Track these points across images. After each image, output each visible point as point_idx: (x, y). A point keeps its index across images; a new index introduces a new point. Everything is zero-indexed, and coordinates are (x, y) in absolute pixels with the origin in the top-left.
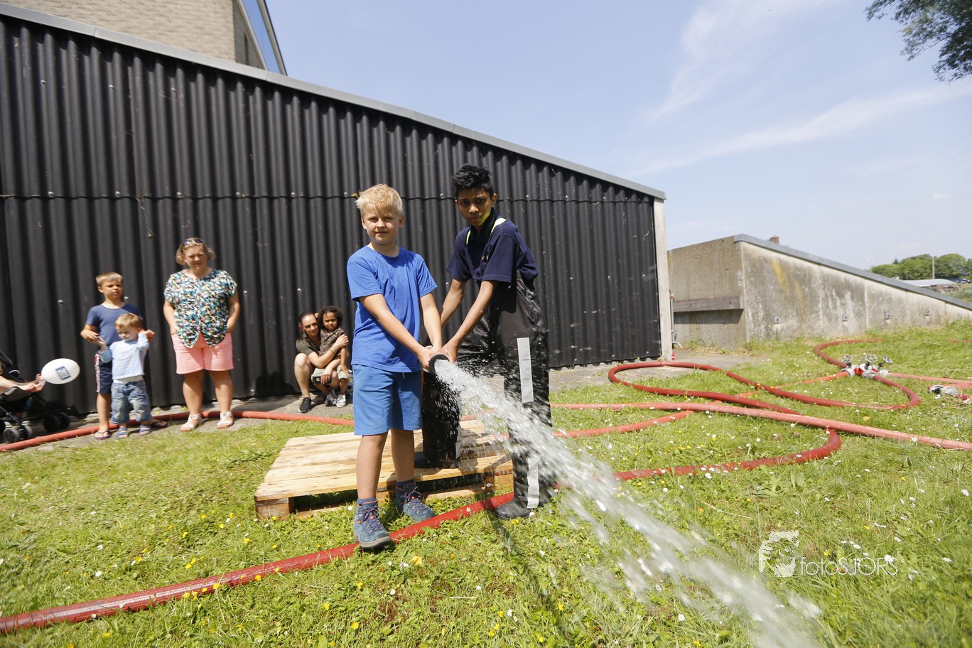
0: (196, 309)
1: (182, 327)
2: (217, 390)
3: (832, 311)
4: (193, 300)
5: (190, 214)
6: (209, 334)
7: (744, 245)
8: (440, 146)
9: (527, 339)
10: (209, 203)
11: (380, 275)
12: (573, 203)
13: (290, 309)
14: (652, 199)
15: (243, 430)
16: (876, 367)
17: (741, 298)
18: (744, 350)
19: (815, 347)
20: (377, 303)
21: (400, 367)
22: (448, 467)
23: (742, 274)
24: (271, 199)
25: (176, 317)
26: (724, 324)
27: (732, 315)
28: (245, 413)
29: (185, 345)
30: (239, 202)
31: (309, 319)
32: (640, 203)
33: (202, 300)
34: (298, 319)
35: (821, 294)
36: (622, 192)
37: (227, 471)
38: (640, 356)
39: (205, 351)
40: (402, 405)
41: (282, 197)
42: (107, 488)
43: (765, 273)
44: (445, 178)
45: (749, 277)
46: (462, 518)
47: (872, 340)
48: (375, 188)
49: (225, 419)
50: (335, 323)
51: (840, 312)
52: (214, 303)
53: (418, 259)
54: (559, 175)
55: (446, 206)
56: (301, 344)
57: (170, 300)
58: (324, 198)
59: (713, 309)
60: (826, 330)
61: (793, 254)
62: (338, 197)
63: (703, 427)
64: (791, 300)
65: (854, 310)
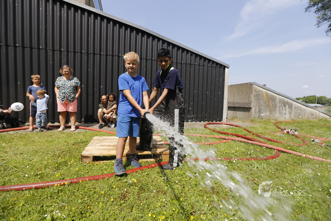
0: (65, 90)
1: (60, 96)
2: (71, 118)
3: (281, 111)
4: (65, 87)
5: (65, 57)
6: (69, 99)
7: (254, 86)
8: (154, 42)
9: (178, 110)
10: (72, 53)
11: (129, 83)
12: (198, 66)
13: (98, 93)
14: (225, 67)
15: (79, 133)
16: (294, 131)
17: (251, 104)
18: (250, 121)
19: (274, 123)
20: (127, 93)
21: (134, 115)
22: (148, 151)
23: (252, 96)
24: (94, 54)
25: (58, 92)
26: (245, 112)
27: (247, 109)
28: (80, 127)
29: (61, 102)
30: (83, 54)
31: (104, 97)
32: (221, 68)
33: (68, 87)
34: (100, 96)
35: (278, 105)
36: (215, 64)
37: (72, 146)
38: (215, 120)
39: (67, 105)
40: (133, 128)
41: (98, 54)
42: (31, 148)
43: (260, 96)
44: (155, 53)
45: (255, 97)
46: (151, 168)
47: (293, 122)
48: (130, 53)
49: (73, 128)
50: (113, 99)
51: (284, 112)
52: (72, 88)
53: (143, 79)
54: (194, 55)
55: (154, 63)
56: (100, 105)
57: (57, 86)
58: (113, 56)
59: (241, 107)
60: (278, 117)
61: (270, 90)
62: (118, 56)
63: (234, 145)
64: (268, 106)
65: (289, 111)
